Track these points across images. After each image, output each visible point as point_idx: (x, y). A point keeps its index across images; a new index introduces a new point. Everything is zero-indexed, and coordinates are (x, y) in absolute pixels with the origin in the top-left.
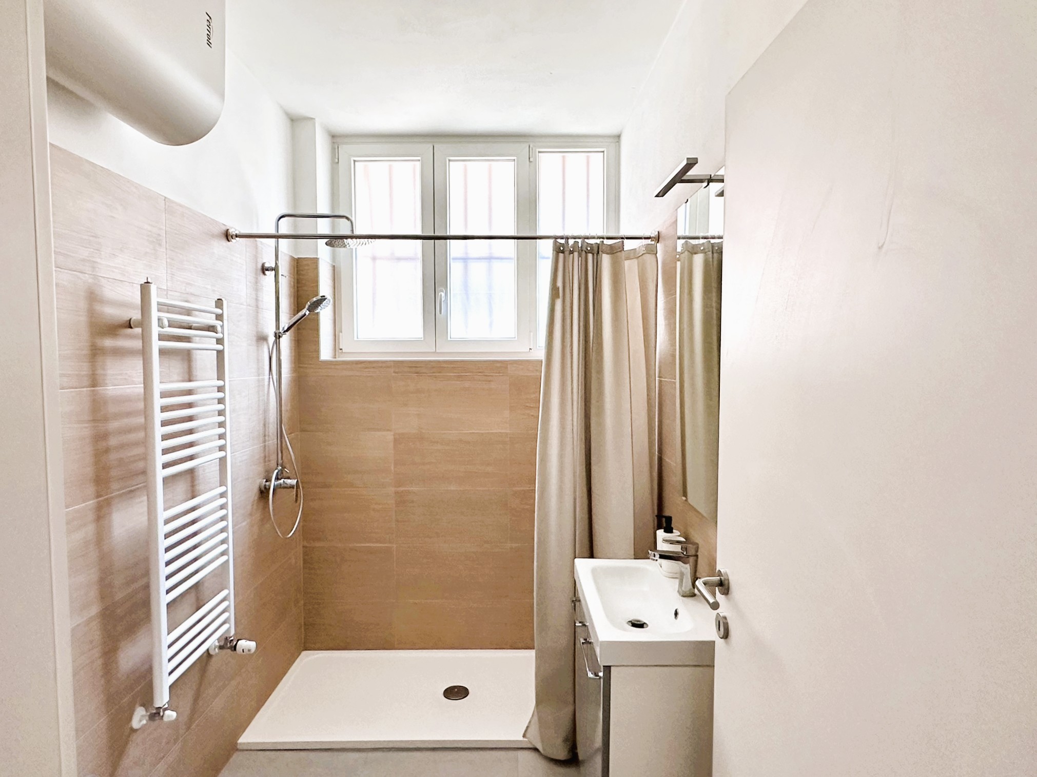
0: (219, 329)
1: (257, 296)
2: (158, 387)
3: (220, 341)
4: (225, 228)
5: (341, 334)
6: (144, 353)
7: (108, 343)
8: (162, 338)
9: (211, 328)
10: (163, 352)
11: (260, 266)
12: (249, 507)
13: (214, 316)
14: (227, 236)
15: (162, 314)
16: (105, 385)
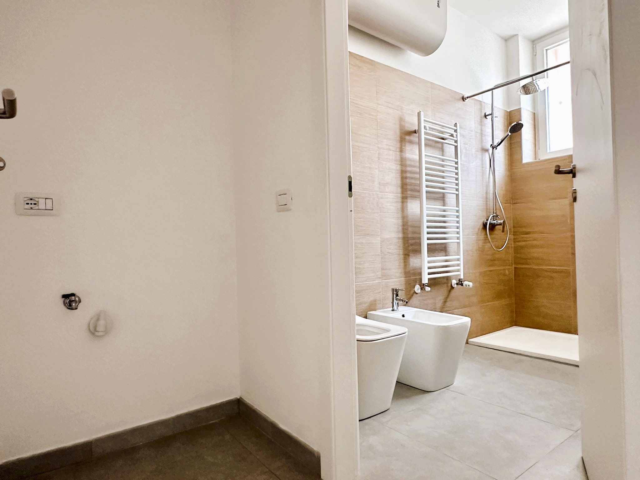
0: (455, 136)
1: (481, 128)
2: (424, 159)
3: (456, 142)
4: (460, 94)
5: (539, 150)
7: (407, 138)
8: (426, 134)
9: (452, 135)
11: (483, 114)
12: (477, 230)
13: (453, 130)
14: (463, 99)
15: (425, 124)
16: (406, 153)
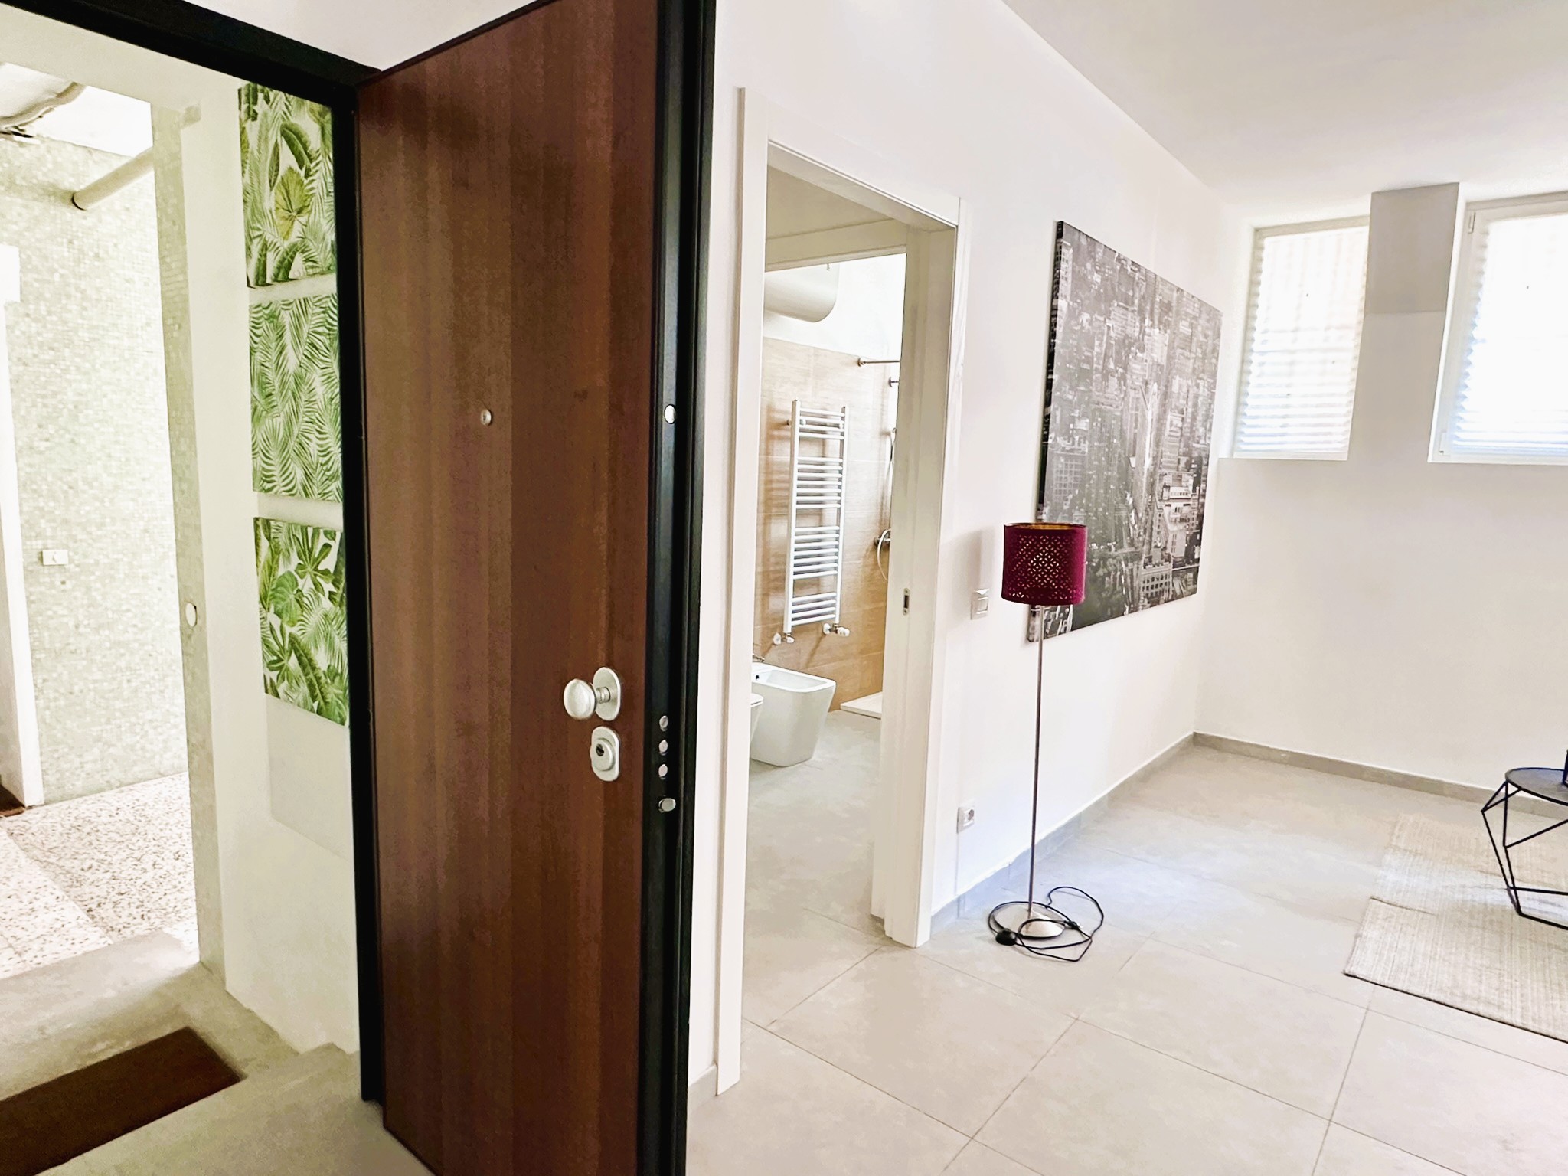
0: (841, 426)
1: (883, 403)
2: (797, 458)
3: (842, 434)
4: (856, 359)
6: (791, 439)
7: (776, 433)
8: (801, 430)
9: (837, 426)
10: (801, 439)
11: (887, 380)
13: (840, 418)
14: (859, 363)
15: (802, 418)
16: (772, 455)
